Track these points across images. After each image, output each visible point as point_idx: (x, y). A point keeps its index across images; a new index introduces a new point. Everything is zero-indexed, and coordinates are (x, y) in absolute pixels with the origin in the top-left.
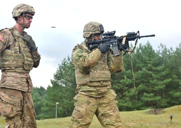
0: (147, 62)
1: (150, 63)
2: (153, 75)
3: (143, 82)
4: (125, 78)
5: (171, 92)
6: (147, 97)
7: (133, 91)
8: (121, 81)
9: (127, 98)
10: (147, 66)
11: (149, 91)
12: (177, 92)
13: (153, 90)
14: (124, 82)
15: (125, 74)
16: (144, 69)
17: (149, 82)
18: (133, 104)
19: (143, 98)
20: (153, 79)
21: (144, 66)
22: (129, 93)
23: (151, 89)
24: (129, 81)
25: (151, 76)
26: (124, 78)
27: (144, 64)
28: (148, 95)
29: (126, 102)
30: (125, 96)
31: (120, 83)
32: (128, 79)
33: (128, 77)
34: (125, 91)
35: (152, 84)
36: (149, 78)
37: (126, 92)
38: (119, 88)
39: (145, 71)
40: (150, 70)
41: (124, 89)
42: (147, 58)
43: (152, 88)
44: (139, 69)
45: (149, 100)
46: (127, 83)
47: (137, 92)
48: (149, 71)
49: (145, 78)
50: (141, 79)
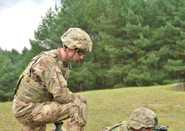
0: (174, 13)
1: (178, 15)
2: (181, 33)
3: (166, 43)
4: (142, 37)
6: (172, 65)
7: (153, 56)
8: (135, 42)
9: (144, 67)
10: (173, 19)
11: (175, 56)
13: (180, 56)
14: (139, 43)
15: (141, 31)
16: (169, 24)
17: (175, 43)
18: (151, 76)
19: (166, 67)
21: (168, 20)
22: (146, 59)
23: (178, 53)
24: (147, 42)
25: (179, 34)
26: (139, 38)
27: (168, 17)
28: (174, 62)
29: (142, 73)
30: (140, 63)
31: (133, 44)
32: (146, 39)
33: (145, 37)
34: (141, 56)
35: (180, 46)
36: (176, 38)
37: (143, 58)
38: (132, 52)
39: (169, 27)
40: (178, 25)
41: (138, 53)
42: (174, 8)
43: (180, 51)
44: (162, 23)
45: (176, 69)
46: (144, 45)
47: (157, 59)
48: (175, 26)
49: (169, 37)
50: (163, 39)
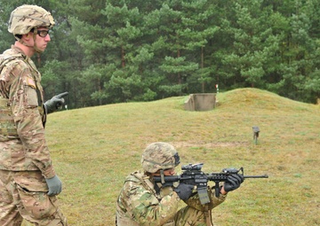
2: (183, 18)
3: (163, 33)
4: (128, 24)
5: (218, 54)
6: (171, 64)
7: (144, 52)
8: (119, 31)
9: (132, 68)
11: (175, 51)
12: (229, 53)
13: (182, 50)
14: (125, 33)
15: (127, 16)
16: (166, 6)
17: (174, 34)
18: (142, 79)
19: (164, 67)
20: (184, 27)
22: (134, 55)
23: (179, 47)
24: (134, 31)
25: (179, 20)
26: (124, 25)
28: (173, 60)
29: (129, 75)
30: (125, 62)
31: (116, 35)
32: (134, 28)
33: (133, 23)
34: (127, 51)
35: (181, 37)
36: (175, 25)
37: (130, 55)
38: (115, 46)
39: (166, 11)
40: (178, 7)
41: (124, 47)
43: (181, 44)
45: (177, 70)
46: (132, 36)
47: (151, 55)
48: (174, 10)
49: (165, 24)
50: (158, 27)
